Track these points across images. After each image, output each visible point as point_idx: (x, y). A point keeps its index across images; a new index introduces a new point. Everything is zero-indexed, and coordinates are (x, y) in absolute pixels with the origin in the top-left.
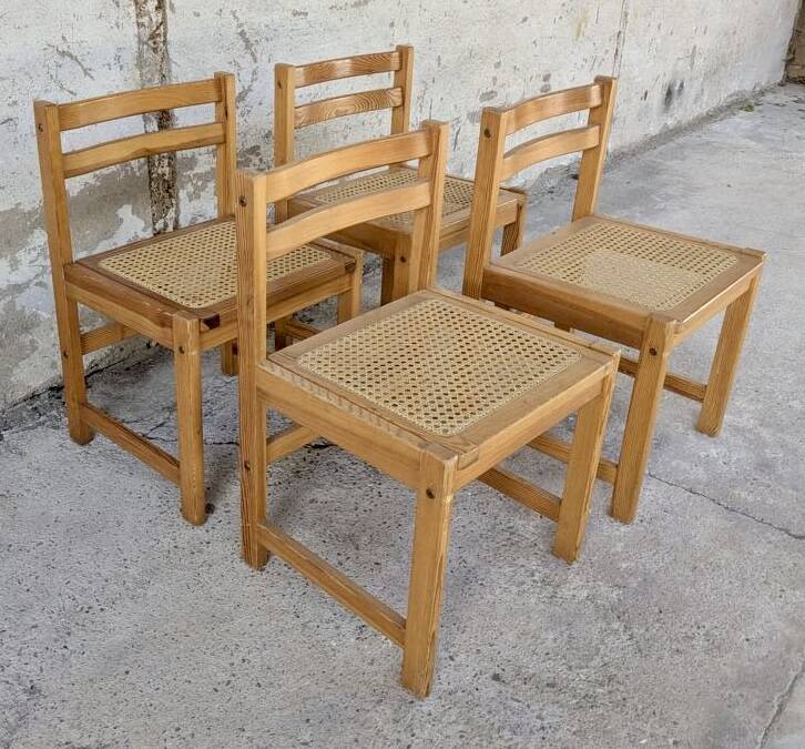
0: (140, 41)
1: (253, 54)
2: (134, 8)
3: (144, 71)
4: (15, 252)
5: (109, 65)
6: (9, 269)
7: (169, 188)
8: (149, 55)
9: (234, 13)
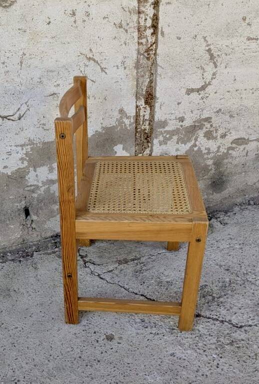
0: (139, 53)
1: (215, 63)
2: (137, 33)
3: (140, 70)
4: (52, 164)
5: (117, 66)
6: (48, 172)
7: (148, 137)
8: (143, 61)
9: (205, 38)
